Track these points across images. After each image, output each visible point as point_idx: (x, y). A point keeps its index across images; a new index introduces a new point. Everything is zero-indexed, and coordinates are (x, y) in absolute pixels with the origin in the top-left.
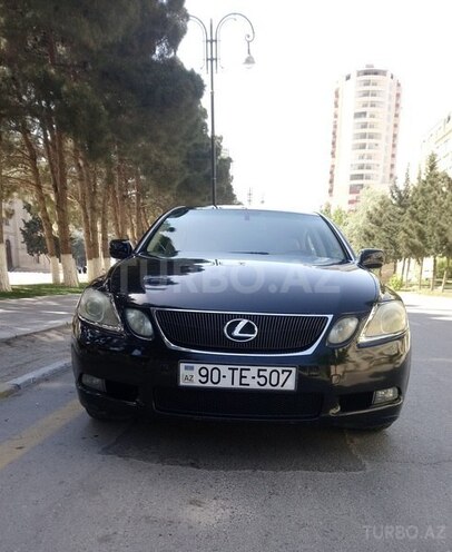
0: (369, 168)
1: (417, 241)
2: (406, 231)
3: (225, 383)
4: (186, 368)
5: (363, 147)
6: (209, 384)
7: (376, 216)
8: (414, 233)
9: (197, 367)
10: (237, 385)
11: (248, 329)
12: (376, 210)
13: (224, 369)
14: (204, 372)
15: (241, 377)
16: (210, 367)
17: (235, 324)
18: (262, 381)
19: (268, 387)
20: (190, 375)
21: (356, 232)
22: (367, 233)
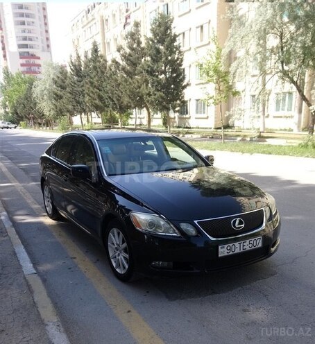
0: (30, 40)
1: (97, 102)
2: (89, 95)
3: (237, 251)
4: (221, 248)
5: (23, 23)
6: (231, 253)
7: (59, 82)
8: (96, 97)
9: (226, 246)
10: (242, 250)
11: (241, 223)
12: (58, 77)
13: (237, 244)
14: (229, 248)
15: (243, 246)
16: (231, 245)
17: (235, 222)
18: (250, 246)
19: (253, 247)
20: (223, 251)
21: (46, 92)
22: (56, 94)
